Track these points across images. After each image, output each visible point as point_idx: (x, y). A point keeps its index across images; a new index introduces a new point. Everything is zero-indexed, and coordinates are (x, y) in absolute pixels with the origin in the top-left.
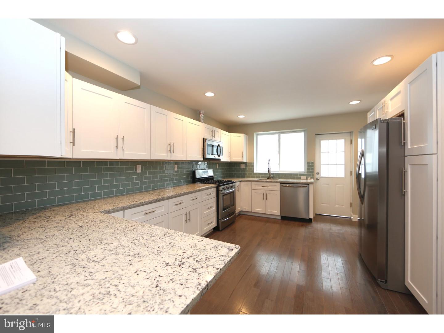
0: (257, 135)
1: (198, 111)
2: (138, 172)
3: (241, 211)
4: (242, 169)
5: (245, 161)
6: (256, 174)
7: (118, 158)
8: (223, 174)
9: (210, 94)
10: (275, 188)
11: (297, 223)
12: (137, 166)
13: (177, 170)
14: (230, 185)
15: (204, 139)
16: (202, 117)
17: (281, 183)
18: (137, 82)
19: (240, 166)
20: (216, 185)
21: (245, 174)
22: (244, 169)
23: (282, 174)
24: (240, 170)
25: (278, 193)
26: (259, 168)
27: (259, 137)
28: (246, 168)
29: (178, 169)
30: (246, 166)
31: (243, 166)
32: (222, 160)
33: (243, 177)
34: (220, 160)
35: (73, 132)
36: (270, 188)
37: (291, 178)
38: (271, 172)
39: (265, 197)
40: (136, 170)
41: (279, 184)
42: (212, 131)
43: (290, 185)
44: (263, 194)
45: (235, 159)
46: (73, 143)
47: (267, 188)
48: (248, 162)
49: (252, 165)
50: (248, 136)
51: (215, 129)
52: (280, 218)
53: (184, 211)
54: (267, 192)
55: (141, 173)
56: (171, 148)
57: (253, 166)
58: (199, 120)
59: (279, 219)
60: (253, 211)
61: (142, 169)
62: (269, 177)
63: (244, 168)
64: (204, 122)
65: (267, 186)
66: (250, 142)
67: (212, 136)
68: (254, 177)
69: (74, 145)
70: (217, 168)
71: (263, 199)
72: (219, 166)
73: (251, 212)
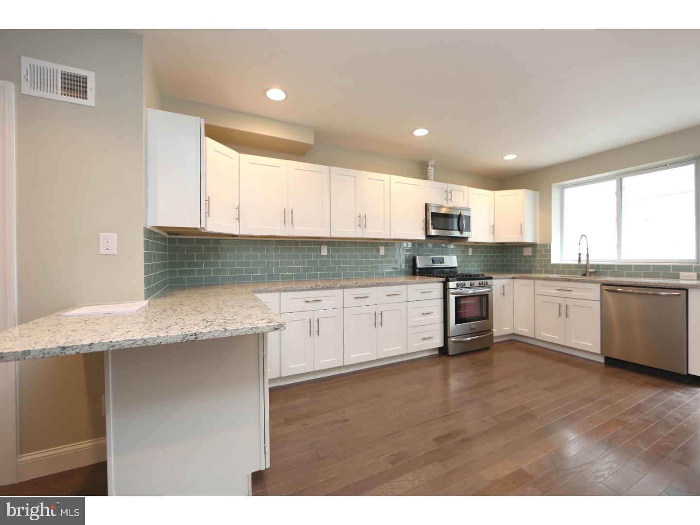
0: (563, 188)
1: (425, 162)
2: (322, 254)
3: (513, 334)
4: (527, 256)
5: (528, 239)
6: (557, 266)
7: (286, 235)
8: (485, 266)
9: (421, 132)
10: (588, 294)
11: (647, 378)
12: (322, 247)
13: (383, 254)
15: (426, 205)
16: (431, 170)
17: (604, 284)
18: (310, 141)
19: (522, 252)
20: (442, 279)
21: (531, 266)
22: (529, 256)
23: (620, 267)
24: (523, 259)
25: (597, 306)
27: (567, 191)
28: (534, 256)
29: (385, 252)
30: (534, 252)
31: (528, 252)
32: (470, 240)
33: (530, 272)
34: (466, 238)
35: (238, 208)
36: (576, 293)
37: (646, 276)
38: (591, 263)
39: (564, 312)
40: (320, 252)
41: (598, 286)
42: (446, 192)
43: (636, 290)
44: (560, 306)
45: (504, 238)
46: (238, 219)
47: (569, 293)
48: (538, 242)
49: (547, 249)
50: (538, 193)
51: (451, 186)
52: (602, 360)
53: (373, 309)
54: (570, 302)
55: (327, 256)
56: (362, 221)
57: (549, 250)
58: (424, 176)
59: (599, 362)
60: (537, 337)
61: (328, 250)
62: (586, 273)
63: (531, 254)
64: (436, 179)
65: (568, 289)
66: (544, 204)
67: (447, 199)
68: (552, 272)
69: (239, 221)
70: (470, 253)
71: (560, 314)
72: (473, 252)
73: (534, 339)
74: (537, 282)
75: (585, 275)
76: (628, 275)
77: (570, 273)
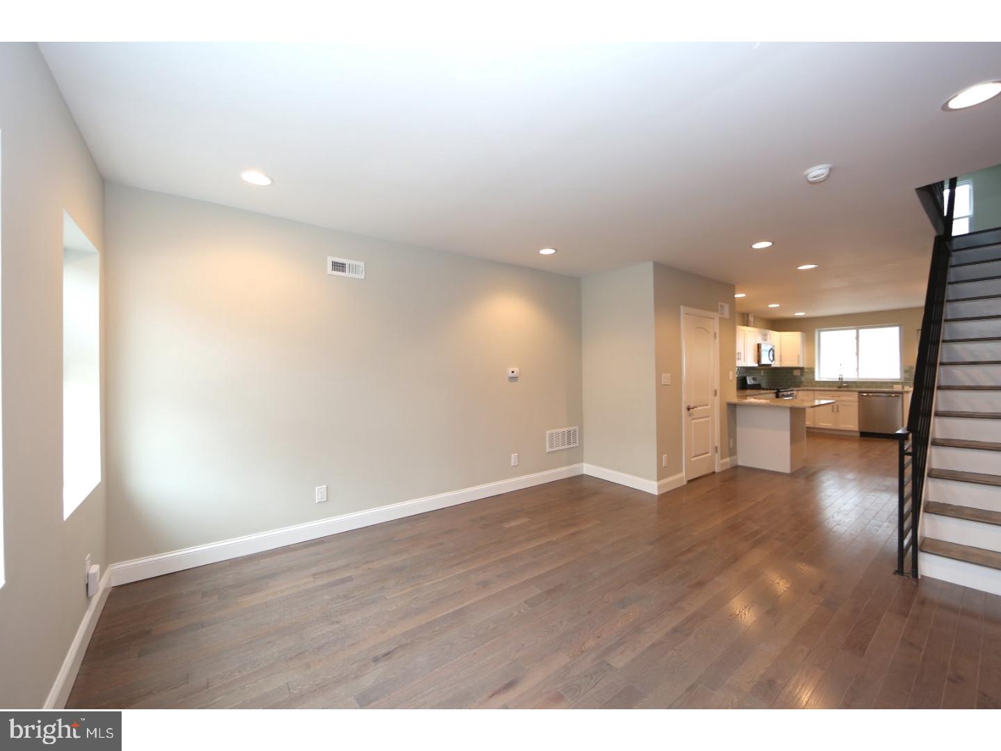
0: (820, 331)
4: (796, 376)
5: (801, 366)
6: (819, 382)
10: (851, 398)
14: (789, 393)
15: (758, 344)
16: (751, 319)
17: (860, 392)
19: (793, 372)
20: (775, 391)
21: (799, 383)
23: (862, 382)
24: (793, 378)
25: (856, 405)
26: (825, 372)
27: (822, 334)
30: (802, 374)
31: (797, 373)
36: (843, 398)
38: (844, 380)
39: (836, 409)
41: (855, 393)
42: (765, 335)
43: (884, 395)
44: (833, 406)
45: (788, 363)
47: (838, 398)
48: (805, 367)
49: (812, 371)
50: (806, 335)
51: (767, 331)
52: (858, 435)
54: (838, 403)
59: (856, 436)
62: (841, 386)
63: (799, 374)
65: (838, 396)
66: (810, 341)
68: (815, 386)
70: (762, 374)
71: (833, 411)
72: (764, 373)
73: (814, 428)
74: (816, 392)
75: (840, 387)
76: (876, 387)
77: (828, 386)
